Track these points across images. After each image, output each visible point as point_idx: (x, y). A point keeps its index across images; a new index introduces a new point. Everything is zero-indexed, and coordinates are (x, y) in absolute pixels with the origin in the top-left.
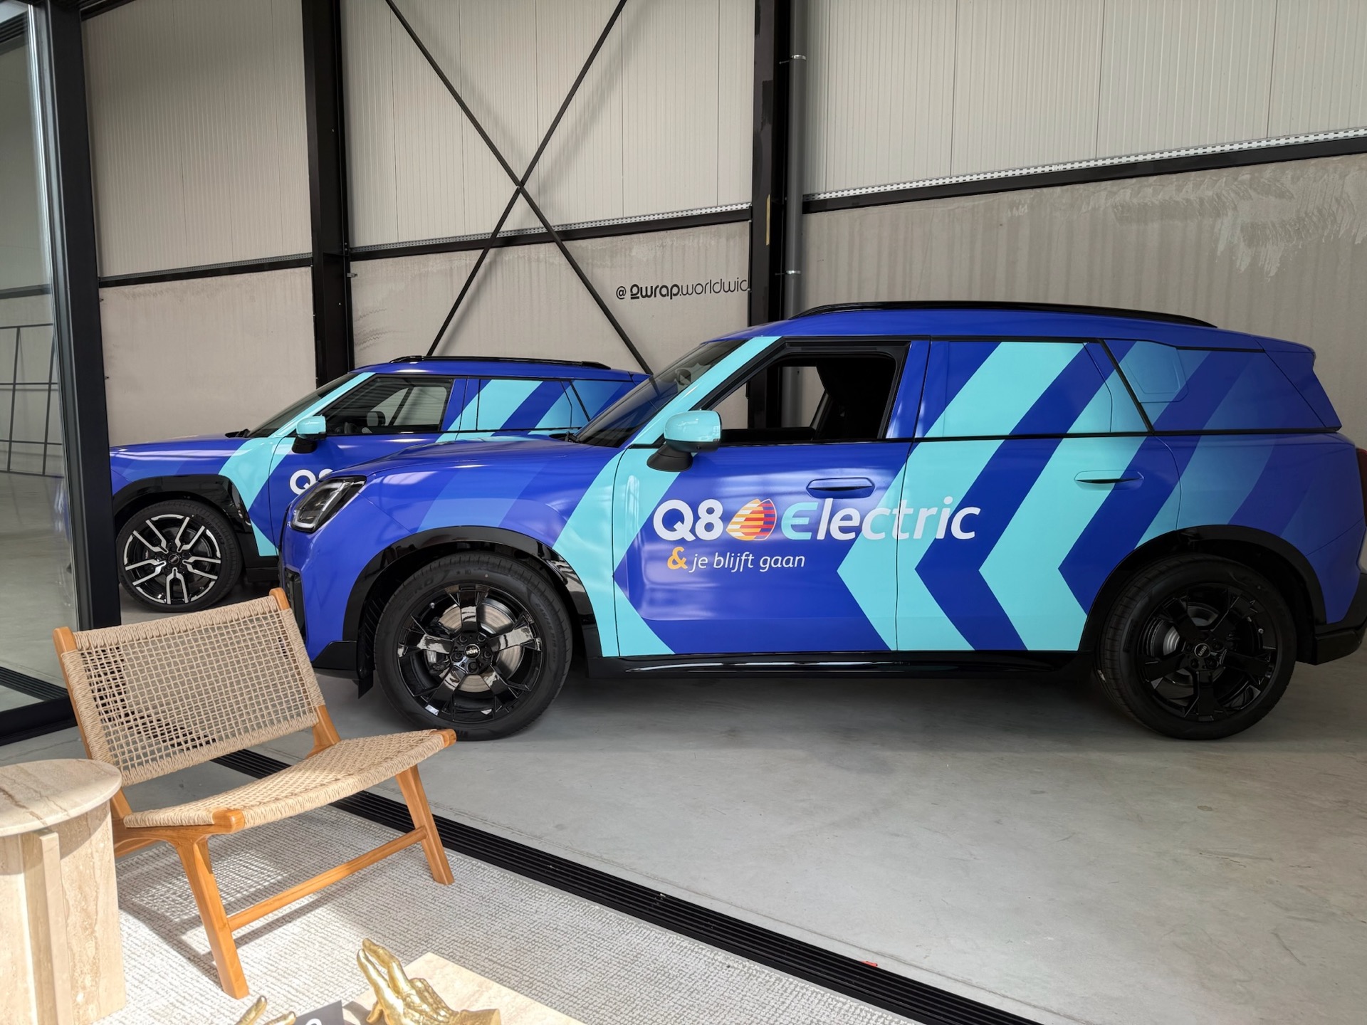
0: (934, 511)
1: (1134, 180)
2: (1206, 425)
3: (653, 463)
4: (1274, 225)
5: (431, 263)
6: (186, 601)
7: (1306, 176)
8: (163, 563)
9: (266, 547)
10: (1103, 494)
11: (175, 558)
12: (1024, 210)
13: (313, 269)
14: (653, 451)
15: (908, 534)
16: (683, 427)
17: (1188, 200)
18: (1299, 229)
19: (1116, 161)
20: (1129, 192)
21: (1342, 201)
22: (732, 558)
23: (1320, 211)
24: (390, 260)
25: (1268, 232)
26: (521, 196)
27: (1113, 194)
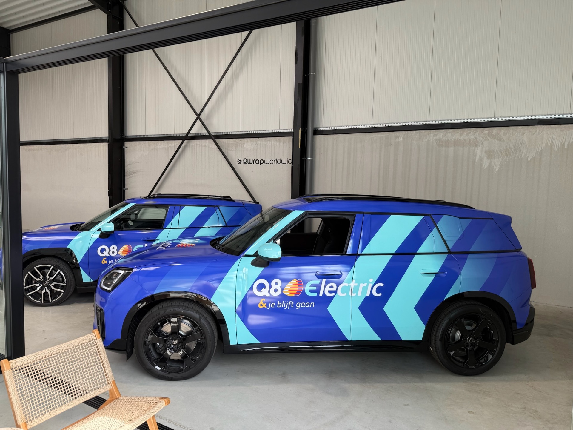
0: (365, 285)
1: (444, 130)
2: (471, 249)
3: (254, 263)
4: (497, 151)
5: (159, 145)
6: (50, 301)
7: (509, 133)
8: (41, 285)
9: (86, 278)
10: (431, 278)
11: (46, 283)
12: (401, 139)
13: (108, 144)
14: (254, 258)
15: (355, 294)
16: (266, 250)
17: (464, 139)
18: (507, 153)
19: (437, 122)
20: (442, 135)
21: (523, 144)
22: (285, 303)
23: (515, 147)
24: (142, 142)
25: (495, 154)
26: (198, 121)
27: (435, 135)
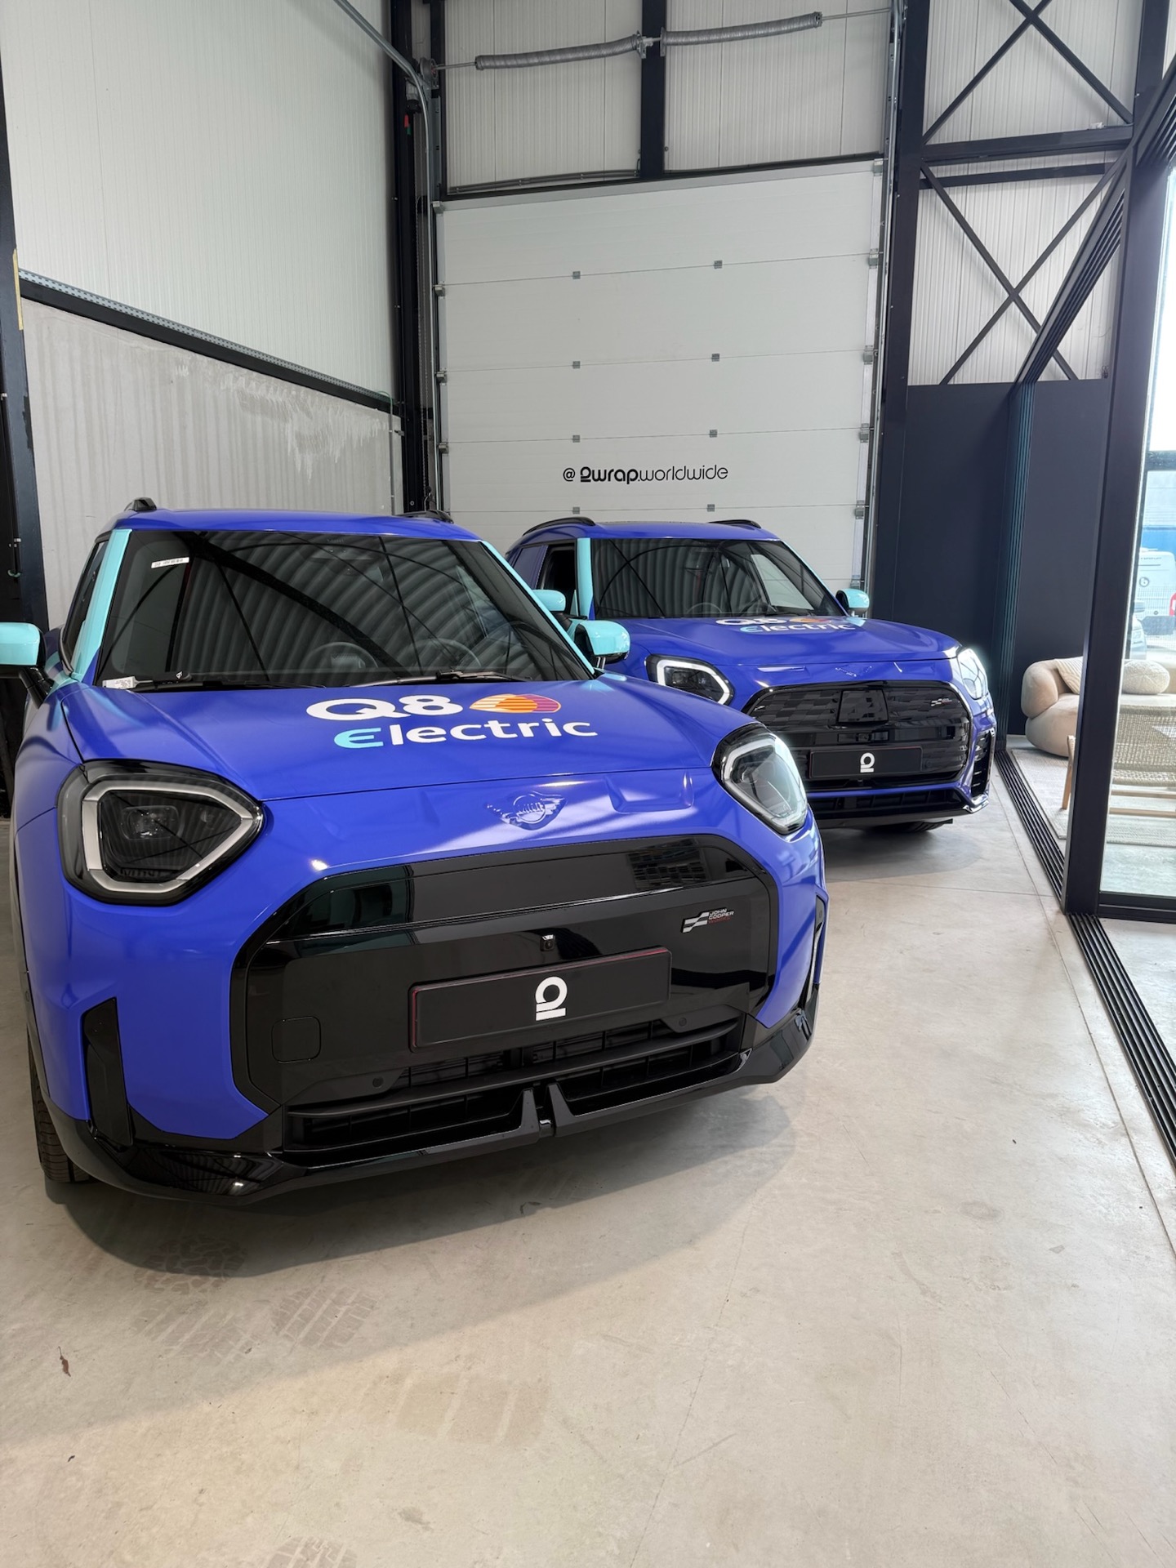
1: (246, 371)
4: (307, 438)
7: (315, 403)
12: (186, 371)
17: (272, 401)
18: (316, 444)
21: (329, 429)
23: (322, 434)
25: (305, 442)
27: (236, 379)
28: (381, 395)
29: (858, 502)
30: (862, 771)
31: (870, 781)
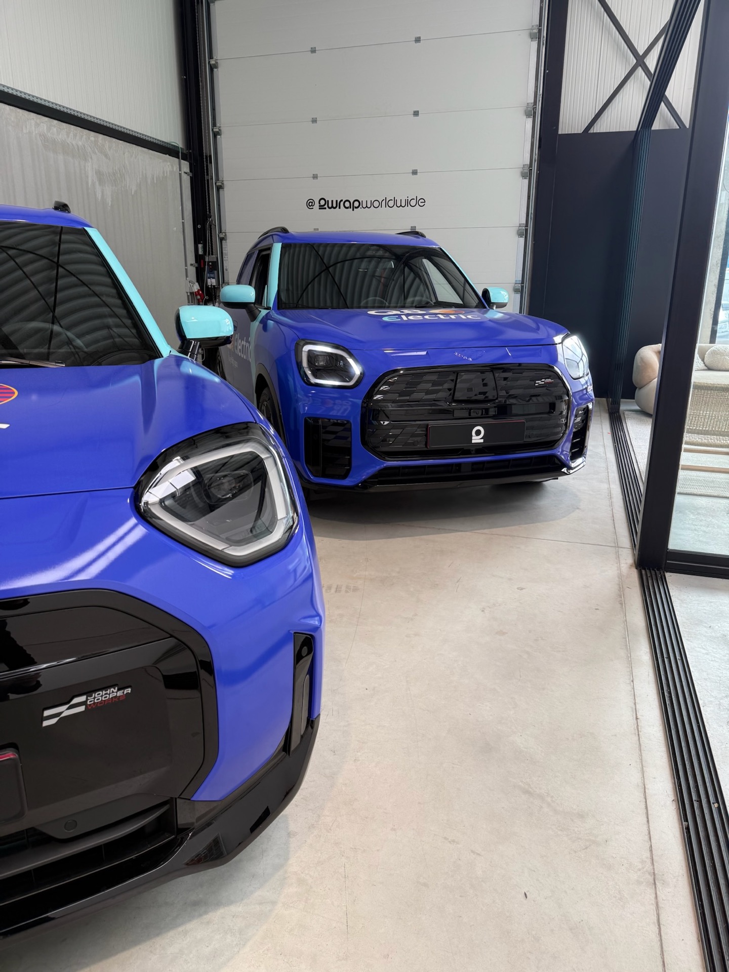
1: (46, 119)
4: (106, 175)
7: (113, 148)
20: (45, 126)
25: (105, 178)
27: (37, 125)
28: (172, 145)
29: (520, 224)
30: (473, 442)
31: (480, 450)
